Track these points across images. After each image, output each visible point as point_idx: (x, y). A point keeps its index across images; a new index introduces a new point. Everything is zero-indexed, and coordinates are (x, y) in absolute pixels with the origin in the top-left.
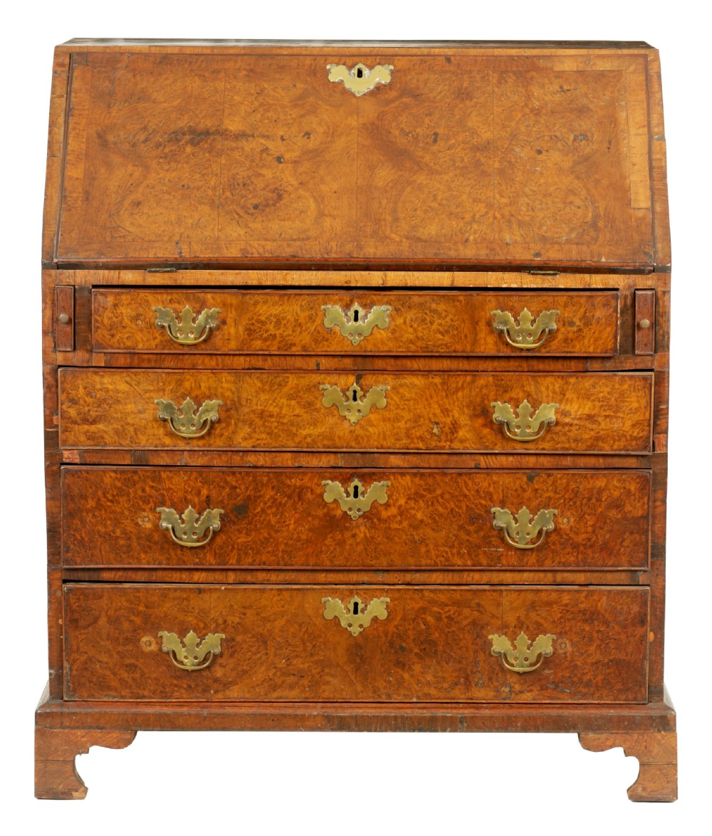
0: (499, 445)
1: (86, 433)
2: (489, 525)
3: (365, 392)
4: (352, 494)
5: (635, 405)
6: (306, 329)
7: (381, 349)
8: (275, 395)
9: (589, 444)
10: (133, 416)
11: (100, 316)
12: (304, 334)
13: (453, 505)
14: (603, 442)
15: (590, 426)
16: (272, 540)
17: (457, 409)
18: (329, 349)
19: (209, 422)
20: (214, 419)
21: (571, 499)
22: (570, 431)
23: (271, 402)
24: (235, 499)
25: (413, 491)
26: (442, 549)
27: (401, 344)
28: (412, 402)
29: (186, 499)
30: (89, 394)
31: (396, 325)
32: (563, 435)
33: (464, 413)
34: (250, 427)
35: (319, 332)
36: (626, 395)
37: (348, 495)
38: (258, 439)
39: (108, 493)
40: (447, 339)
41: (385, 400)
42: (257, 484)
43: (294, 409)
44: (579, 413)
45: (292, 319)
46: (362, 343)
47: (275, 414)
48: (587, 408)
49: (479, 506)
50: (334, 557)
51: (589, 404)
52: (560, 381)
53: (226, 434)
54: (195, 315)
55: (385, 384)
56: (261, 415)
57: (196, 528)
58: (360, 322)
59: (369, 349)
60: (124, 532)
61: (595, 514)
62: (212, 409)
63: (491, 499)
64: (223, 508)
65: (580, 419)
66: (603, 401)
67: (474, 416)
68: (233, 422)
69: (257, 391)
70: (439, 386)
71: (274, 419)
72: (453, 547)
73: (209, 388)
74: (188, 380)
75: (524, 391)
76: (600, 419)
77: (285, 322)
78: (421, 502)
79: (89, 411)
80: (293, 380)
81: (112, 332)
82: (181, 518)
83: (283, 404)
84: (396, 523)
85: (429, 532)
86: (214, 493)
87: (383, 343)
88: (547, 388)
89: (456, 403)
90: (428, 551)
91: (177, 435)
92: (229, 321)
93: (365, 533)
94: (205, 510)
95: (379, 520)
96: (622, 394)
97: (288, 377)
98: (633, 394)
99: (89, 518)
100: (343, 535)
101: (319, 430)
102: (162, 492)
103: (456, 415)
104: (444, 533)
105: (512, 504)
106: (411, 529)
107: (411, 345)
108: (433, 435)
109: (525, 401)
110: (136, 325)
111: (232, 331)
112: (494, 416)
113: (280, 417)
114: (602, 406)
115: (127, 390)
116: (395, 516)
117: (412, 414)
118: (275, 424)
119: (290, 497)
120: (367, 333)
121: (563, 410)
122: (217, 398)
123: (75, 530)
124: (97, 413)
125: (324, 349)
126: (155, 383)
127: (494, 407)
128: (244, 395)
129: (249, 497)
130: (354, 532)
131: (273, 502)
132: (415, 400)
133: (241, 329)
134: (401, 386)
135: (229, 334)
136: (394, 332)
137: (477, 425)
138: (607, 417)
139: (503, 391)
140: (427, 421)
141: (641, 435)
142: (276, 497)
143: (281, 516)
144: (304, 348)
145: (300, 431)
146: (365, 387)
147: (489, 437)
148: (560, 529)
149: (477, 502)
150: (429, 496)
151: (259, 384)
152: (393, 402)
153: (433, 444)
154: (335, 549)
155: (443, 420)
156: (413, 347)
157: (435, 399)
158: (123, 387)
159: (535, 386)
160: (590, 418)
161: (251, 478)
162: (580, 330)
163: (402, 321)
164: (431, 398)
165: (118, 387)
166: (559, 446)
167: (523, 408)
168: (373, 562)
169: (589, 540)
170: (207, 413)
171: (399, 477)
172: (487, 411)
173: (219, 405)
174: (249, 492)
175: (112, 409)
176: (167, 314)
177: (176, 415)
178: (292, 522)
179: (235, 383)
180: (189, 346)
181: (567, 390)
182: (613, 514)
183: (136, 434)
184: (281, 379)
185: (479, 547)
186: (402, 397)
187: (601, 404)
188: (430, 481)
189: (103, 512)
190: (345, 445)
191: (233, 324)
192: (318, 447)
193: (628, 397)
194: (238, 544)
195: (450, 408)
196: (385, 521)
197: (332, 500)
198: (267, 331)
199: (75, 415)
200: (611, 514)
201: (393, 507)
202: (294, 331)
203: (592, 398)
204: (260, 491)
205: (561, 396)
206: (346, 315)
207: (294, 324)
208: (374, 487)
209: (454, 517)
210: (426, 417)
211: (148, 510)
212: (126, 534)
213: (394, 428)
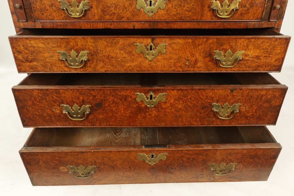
0: (215, 69)
1: (29, 66)
2: (210, 110)
3: (156, 46)
4: (149, 98)
5: (279, 51)
6: (129, 10)
7: (161, 19)
8: (114, 48)
9: (254, 68)
10: (49, 58)
11: (35, 5)
12: (128, 12)
13: (195, 102)
14: (260, 68)
15: (256, 61)
16: (114, 117)
17: (198, 54)
18: (139, 19)
19: (83, 61)
20: (86, 60)
21: (249, 99)
22: (247, 63)
23: (112, 51)
24: (95, 101)
25: (177, 97)
26: (188, 119)
27: (170, 16)
28: (177, 51)
29: (73, 101)
30: (26, 49)
31: (168, 8)
32: (244, 65)
33: (201, 56)
34: (103, 63)
35: (134, 11)
36: (276, 47)
37: (148, 98)
38: (107, 68)
39: (36, 99)
40: (190, 14)
41: (165, 50)
42: (105, 95)
43: (123, 55)
44: (253, 55)
45: (122, 5)
46: (153, 16)
47: (114, 57)
48: (257, 53)
49: (207, 102)
50: (142, 122)
51: (258, 51)
52: (247, 40)
53: (93, 66)
54: (78, 4)
55: (165, 43)
56: (108, 57)
57: (79, 113)
58: (152, 7)
59: (156, 19)
60: (47, 114)
61: (258, 105)
62: (85, 55)
63: (212, 100)
64: (90, 104)
65: (253, 58)
66: (265, 50)
67: (205, 57)
68: (95, 61)
69: (105, 47)
70: (191, 44)
71: (114, 59)
72: (193, 118)
73: (82, 45)
74: (72, 42)
75: (230, 45)
76: (262, 58)
77: (119, 7)
78: (181, 101)
79: (28, 56)
80: (122, 41)
81: (42, 12)
82: (72, 109)
83: (118, 52)
84: (169, 109)
85: (183, 112)
86: (85, 98)
87: (162, 16)
88: (241, 44)
89: (198, 51)
90: (182, 120)
91: (69, 67)
92: (94, 6)
93: (155, 114)
94: (82, 105)
95: (161, 108)
96: (274, 47)
97: (119, 40)
98: (279, 46)
99: (30, 109)
100: (145, 114)
101: (135, 64)
102: (61, 98)
103: (197, 57)
104: (190, 113)
105: (222, 101)
106: (176, 112)
107: (174, 17)
108: (186, 65)
109: (230, 50)
110: (52, 9)
111: (96, 11)
112: (215, 57)
113: (117, 58)
114: (264, 52)
115: (43, 46)
116: (169, 107)
117: (177, 56)
118: (114, 61)
119: (121, 100)
120: (155, 12)
121: (246, 54)
122: (87, 50)
123: (26, 114)
124: (32, 57)
125: (137, 19)
126: (56, 43)
127: (215, 52)
128: (99, 48)
129: (102, 100)
130: (150, 113)
131: (113, 102)
132: (179, 50)
133: (99, 10)
134: (173, 43)
135: (94, 12)
136: (167, 11)
137: (206, 61)
138: (265, 56)
139: (220, 45)
140: (184, 59)
141: (278, 64)
142: (115, 100)
143: (117, 108)
144: (128, 19)
145: (126, 64)
146: (156, 44)
147: (211, 66)
148: (241, 111)
149: (206, 101)
150: (184, 99)
151: (106, 43)
152: (169, 51)
153: (186, 69)
154: (142, 120)
155: (191, 59)
156: (175, 18)
157: (188, 49)
158: (42, 45)
159: (235, 43)
160: (258, 57)
161: (102, 92)
162: (248, 9)
163: (171, 6)
164: (187, 49)
165: (39, 45)
166: (241, 69)
167: (228, 53)
168: (159, 124)
169: (253, 115)
170: (82, 57)
171: (171, 91)
172: (212, 55)
173: (87, 53)
174: (102, 98)
175: (38, 56)
176: (65, 4)
177: (68, 58)
178: (123, 109)
179: (94, 43)
180: (77, 18)
181: (250, 44)
182: (266, 105)
183: (52, 66)
184: (116, 40)
185: (205, 118)
186: (173, 48)
187: (264, 51)
188: (186, 93)
189: (36, 107)
190: (146, 70)
191: (96, 8)
192: (134, 71)
193: (276, 48)
194: (99, 118)
195: (194, 53)
196: (164, 109)
197: (140, 101)
198: (111, 11)
199: (22, 58)
200: (265, 105)
201: (168, 103)
202: (123, 11)
203: (260, 48)
204: (107, 97)
205: (246, 48)
206: (146, 3)
207: (123, 7)
208: (160, 95)
209: (195, 107)
210: (184, 57)
211: (56, 105)
212: (49, 115)
213: (169, 62)
